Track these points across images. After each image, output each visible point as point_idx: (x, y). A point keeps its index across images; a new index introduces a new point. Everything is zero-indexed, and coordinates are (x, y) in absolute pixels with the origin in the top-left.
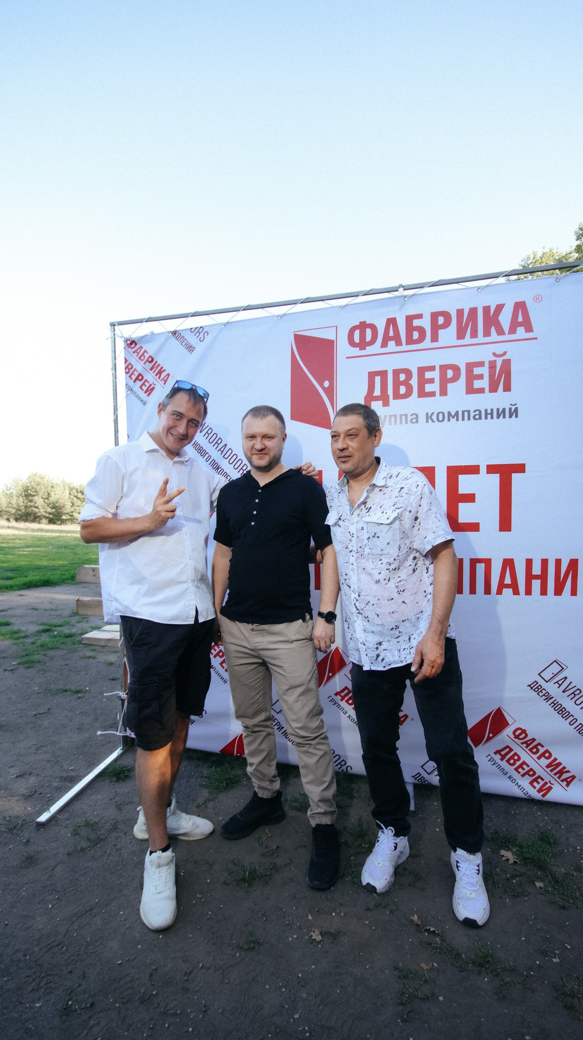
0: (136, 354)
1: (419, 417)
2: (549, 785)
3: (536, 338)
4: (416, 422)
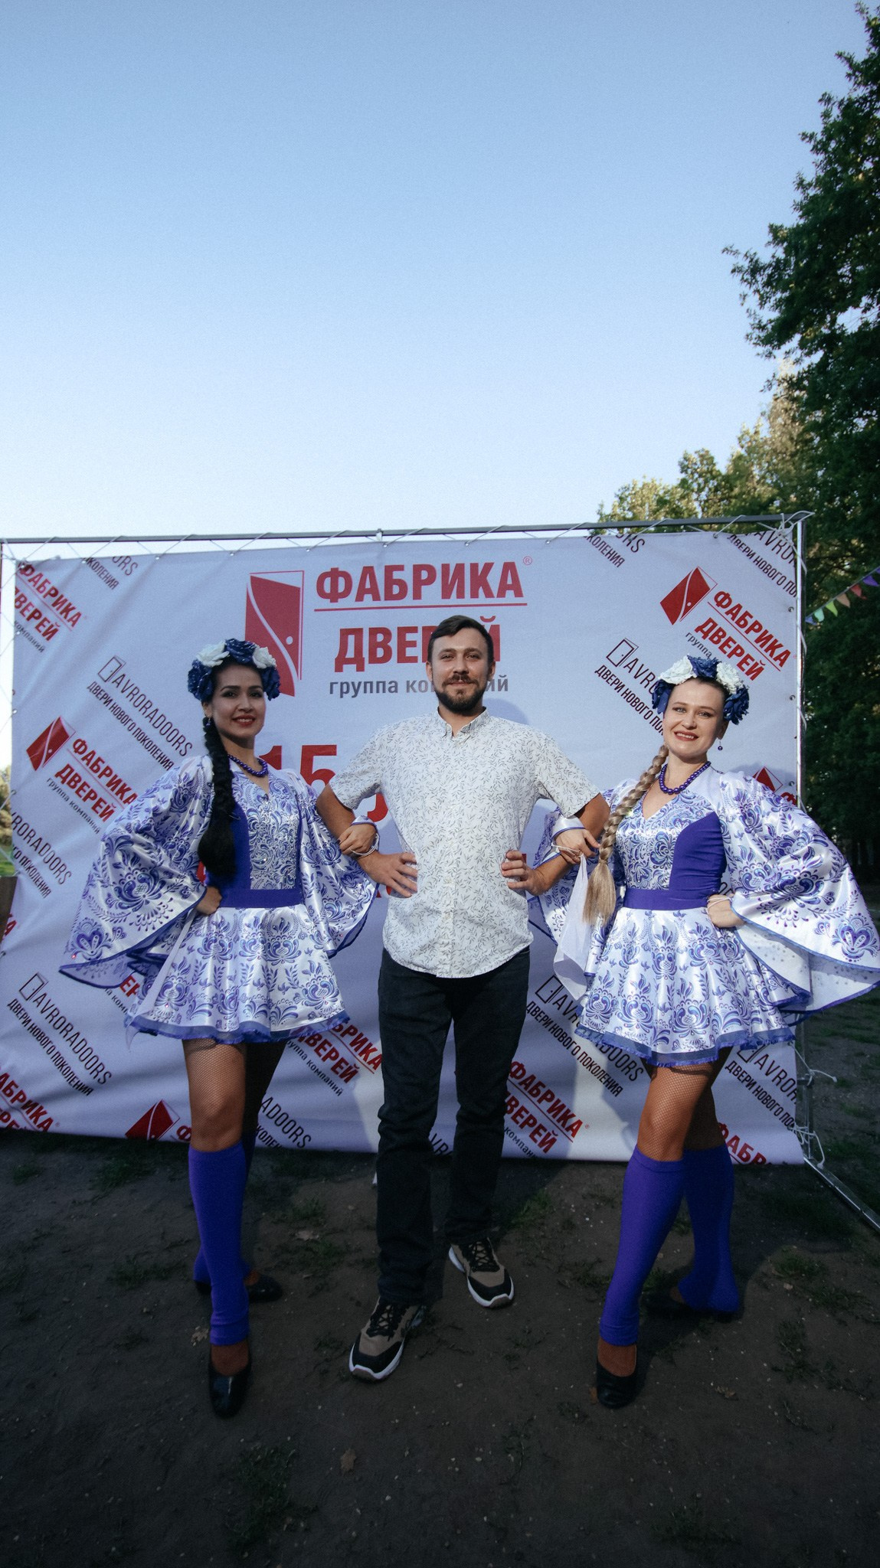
0: (32, 583)
1: (399, 686)
2: (552, 1136)
3: (525, 604)
4: (396, 691)
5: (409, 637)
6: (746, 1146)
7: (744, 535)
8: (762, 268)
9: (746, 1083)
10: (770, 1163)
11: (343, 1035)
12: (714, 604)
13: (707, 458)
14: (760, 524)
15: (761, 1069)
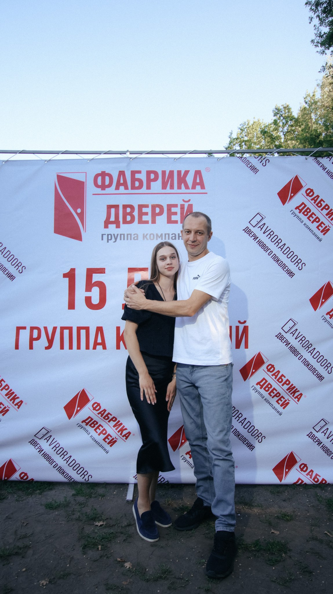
1: (139, 236)
3: (206, 193)
4: (137, 239)
5: (144, 210)
6: (317, 475)
7: (321, 158)
8: (321, 3)
9: (317, 443)
10: (329, 483)
11: (109, 421)
12: (305, 194)
13: (287, 108)
14: (329, 152)
15: (325, 435)
